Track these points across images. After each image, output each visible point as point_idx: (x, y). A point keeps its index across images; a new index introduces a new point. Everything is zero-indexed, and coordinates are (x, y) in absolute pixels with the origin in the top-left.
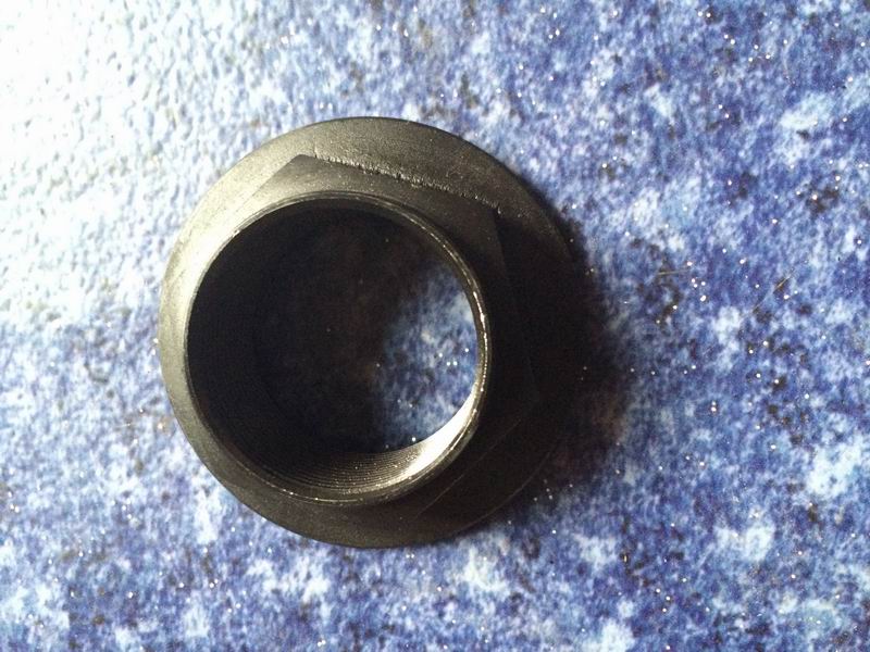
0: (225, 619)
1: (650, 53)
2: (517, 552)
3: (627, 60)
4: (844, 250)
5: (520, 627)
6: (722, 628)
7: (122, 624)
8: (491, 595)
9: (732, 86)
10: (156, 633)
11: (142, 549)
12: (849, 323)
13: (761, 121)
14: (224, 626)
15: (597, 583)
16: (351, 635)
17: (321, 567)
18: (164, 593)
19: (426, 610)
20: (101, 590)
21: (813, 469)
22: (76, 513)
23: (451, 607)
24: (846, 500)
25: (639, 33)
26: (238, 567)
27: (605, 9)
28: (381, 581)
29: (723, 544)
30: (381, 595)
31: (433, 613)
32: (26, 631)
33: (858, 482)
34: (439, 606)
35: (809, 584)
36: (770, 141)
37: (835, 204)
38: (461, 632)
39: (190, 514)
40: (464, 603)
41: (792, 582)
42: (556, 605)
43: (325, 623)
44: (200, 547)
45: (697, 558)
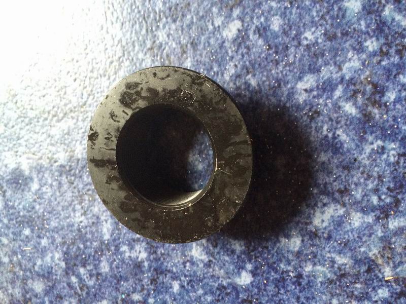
0: (114, 266)
1: (247, 63)
2: (210, 245)
3: (239, 66)
4: (323, 134)
5: (212, 272)
6: (285, 275)
7: (82, 266)
8: (201, 260)
9: (277, 73)
10: (92, 270)
11: (87, 241)
12: (327, 161)
13: (289, 86)
14: (114, 268)
15: (238, 257)
16: (155, 273)
17: (144, 249)
18: (94, 256)
19: (180, 265)
20: (74, 254)
21: (315, 217)
22: (66, 228)
23: (188, 264)
24: (328, 229)
25: (243, 56)
26: (117, 248)
27: (230, 48)
28: (164, 254)
29: (282, 244)
30: (164, 259)
31: (182, 266)
32: (52, 268)
33: (333, 222)
34: (184, 263)
35: (316, 260)
36: (293, 93)
37: (318, 116)
38: (192, 273)
39: (101, 229)
40: (193, 263)
41: (310, 259)
42: (224, 265)
43: (146, 268)
44: (105, 241)
45: (273, 249)
